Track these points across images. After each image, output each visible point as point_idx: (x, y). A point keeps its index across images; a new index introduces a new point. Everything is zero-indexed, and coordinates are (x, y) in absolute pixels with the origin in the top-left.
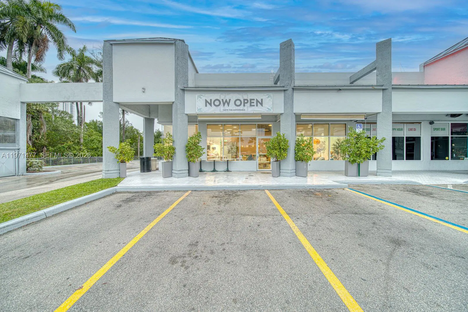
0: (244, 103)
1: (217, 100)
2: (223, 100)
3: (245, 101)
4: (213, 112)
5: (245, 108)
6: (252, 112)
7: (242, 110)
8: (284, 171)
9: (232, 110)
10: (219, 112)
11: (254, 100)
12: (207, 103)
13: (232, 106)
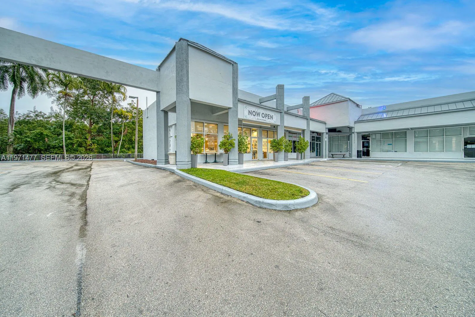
0: (266, 116)
1: (254, 111)
2: (257, 112)
3: (266, 115)
4: (252, 120)
5: (266, 119)
6: (269, 122)
7: (265, 120)
8: (281, 158)
9: (260, 120)
10: (255, 120)
11: (269, 115)
12: (250, 113)
13: (261, 118)
